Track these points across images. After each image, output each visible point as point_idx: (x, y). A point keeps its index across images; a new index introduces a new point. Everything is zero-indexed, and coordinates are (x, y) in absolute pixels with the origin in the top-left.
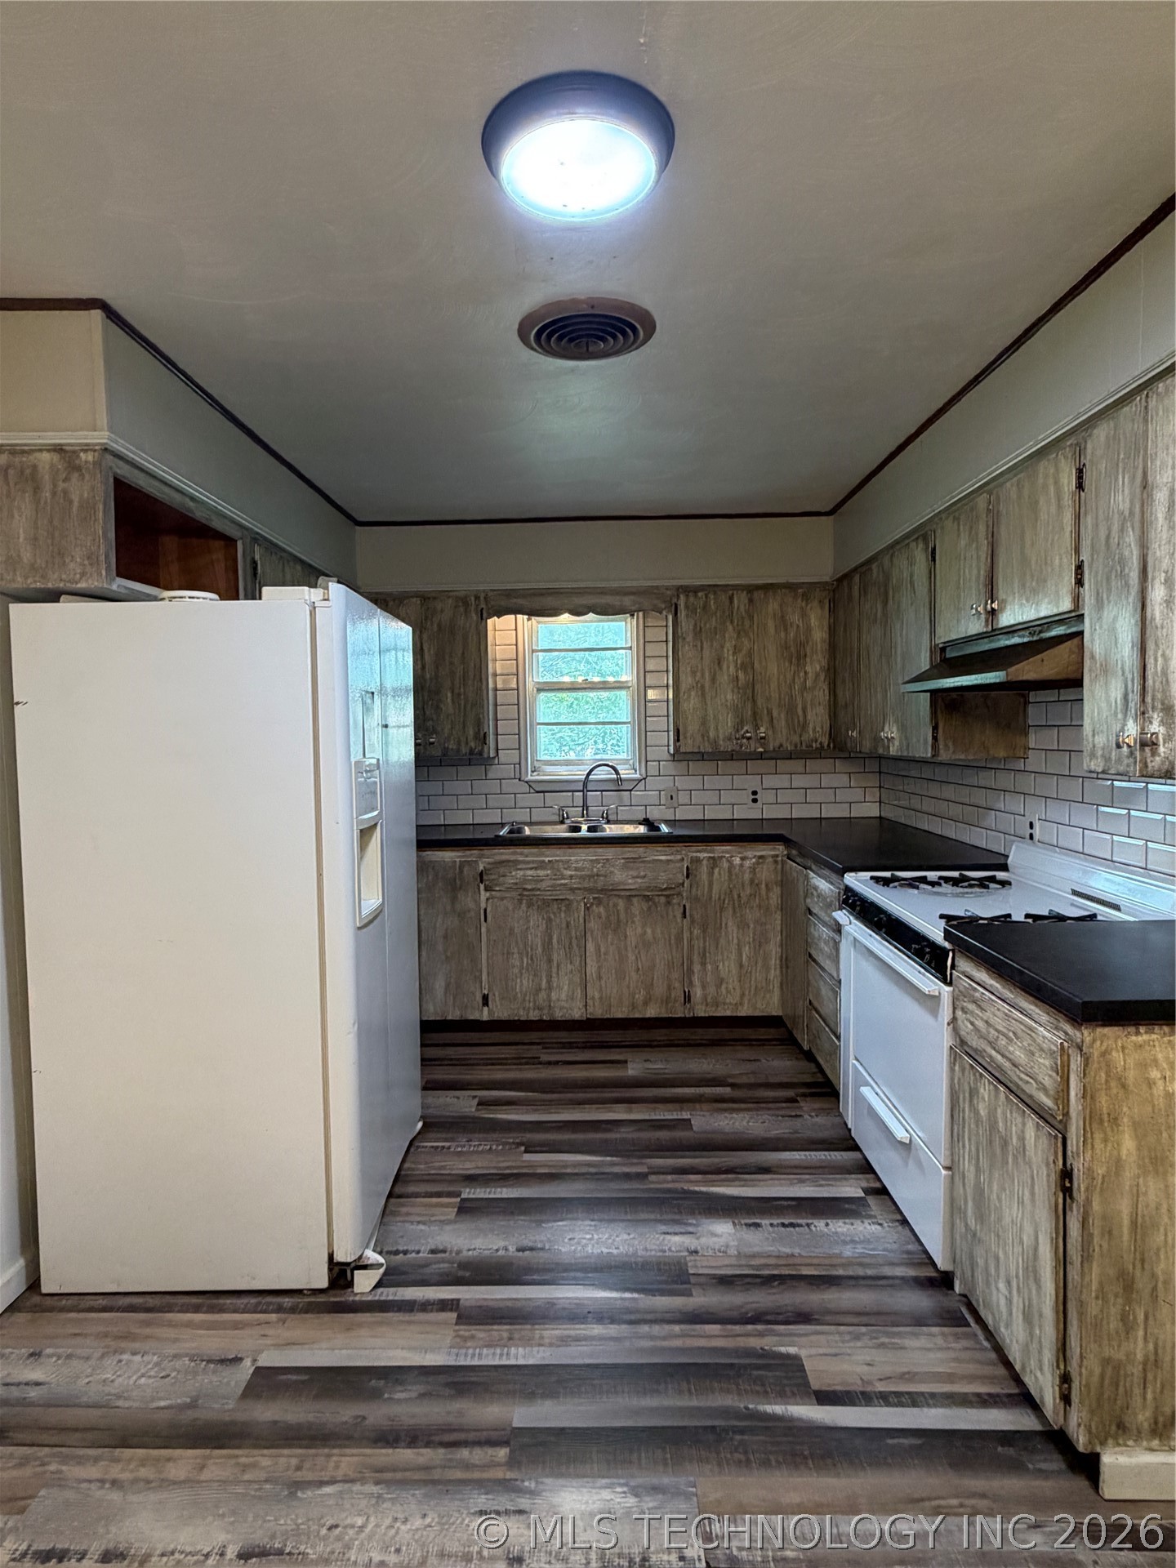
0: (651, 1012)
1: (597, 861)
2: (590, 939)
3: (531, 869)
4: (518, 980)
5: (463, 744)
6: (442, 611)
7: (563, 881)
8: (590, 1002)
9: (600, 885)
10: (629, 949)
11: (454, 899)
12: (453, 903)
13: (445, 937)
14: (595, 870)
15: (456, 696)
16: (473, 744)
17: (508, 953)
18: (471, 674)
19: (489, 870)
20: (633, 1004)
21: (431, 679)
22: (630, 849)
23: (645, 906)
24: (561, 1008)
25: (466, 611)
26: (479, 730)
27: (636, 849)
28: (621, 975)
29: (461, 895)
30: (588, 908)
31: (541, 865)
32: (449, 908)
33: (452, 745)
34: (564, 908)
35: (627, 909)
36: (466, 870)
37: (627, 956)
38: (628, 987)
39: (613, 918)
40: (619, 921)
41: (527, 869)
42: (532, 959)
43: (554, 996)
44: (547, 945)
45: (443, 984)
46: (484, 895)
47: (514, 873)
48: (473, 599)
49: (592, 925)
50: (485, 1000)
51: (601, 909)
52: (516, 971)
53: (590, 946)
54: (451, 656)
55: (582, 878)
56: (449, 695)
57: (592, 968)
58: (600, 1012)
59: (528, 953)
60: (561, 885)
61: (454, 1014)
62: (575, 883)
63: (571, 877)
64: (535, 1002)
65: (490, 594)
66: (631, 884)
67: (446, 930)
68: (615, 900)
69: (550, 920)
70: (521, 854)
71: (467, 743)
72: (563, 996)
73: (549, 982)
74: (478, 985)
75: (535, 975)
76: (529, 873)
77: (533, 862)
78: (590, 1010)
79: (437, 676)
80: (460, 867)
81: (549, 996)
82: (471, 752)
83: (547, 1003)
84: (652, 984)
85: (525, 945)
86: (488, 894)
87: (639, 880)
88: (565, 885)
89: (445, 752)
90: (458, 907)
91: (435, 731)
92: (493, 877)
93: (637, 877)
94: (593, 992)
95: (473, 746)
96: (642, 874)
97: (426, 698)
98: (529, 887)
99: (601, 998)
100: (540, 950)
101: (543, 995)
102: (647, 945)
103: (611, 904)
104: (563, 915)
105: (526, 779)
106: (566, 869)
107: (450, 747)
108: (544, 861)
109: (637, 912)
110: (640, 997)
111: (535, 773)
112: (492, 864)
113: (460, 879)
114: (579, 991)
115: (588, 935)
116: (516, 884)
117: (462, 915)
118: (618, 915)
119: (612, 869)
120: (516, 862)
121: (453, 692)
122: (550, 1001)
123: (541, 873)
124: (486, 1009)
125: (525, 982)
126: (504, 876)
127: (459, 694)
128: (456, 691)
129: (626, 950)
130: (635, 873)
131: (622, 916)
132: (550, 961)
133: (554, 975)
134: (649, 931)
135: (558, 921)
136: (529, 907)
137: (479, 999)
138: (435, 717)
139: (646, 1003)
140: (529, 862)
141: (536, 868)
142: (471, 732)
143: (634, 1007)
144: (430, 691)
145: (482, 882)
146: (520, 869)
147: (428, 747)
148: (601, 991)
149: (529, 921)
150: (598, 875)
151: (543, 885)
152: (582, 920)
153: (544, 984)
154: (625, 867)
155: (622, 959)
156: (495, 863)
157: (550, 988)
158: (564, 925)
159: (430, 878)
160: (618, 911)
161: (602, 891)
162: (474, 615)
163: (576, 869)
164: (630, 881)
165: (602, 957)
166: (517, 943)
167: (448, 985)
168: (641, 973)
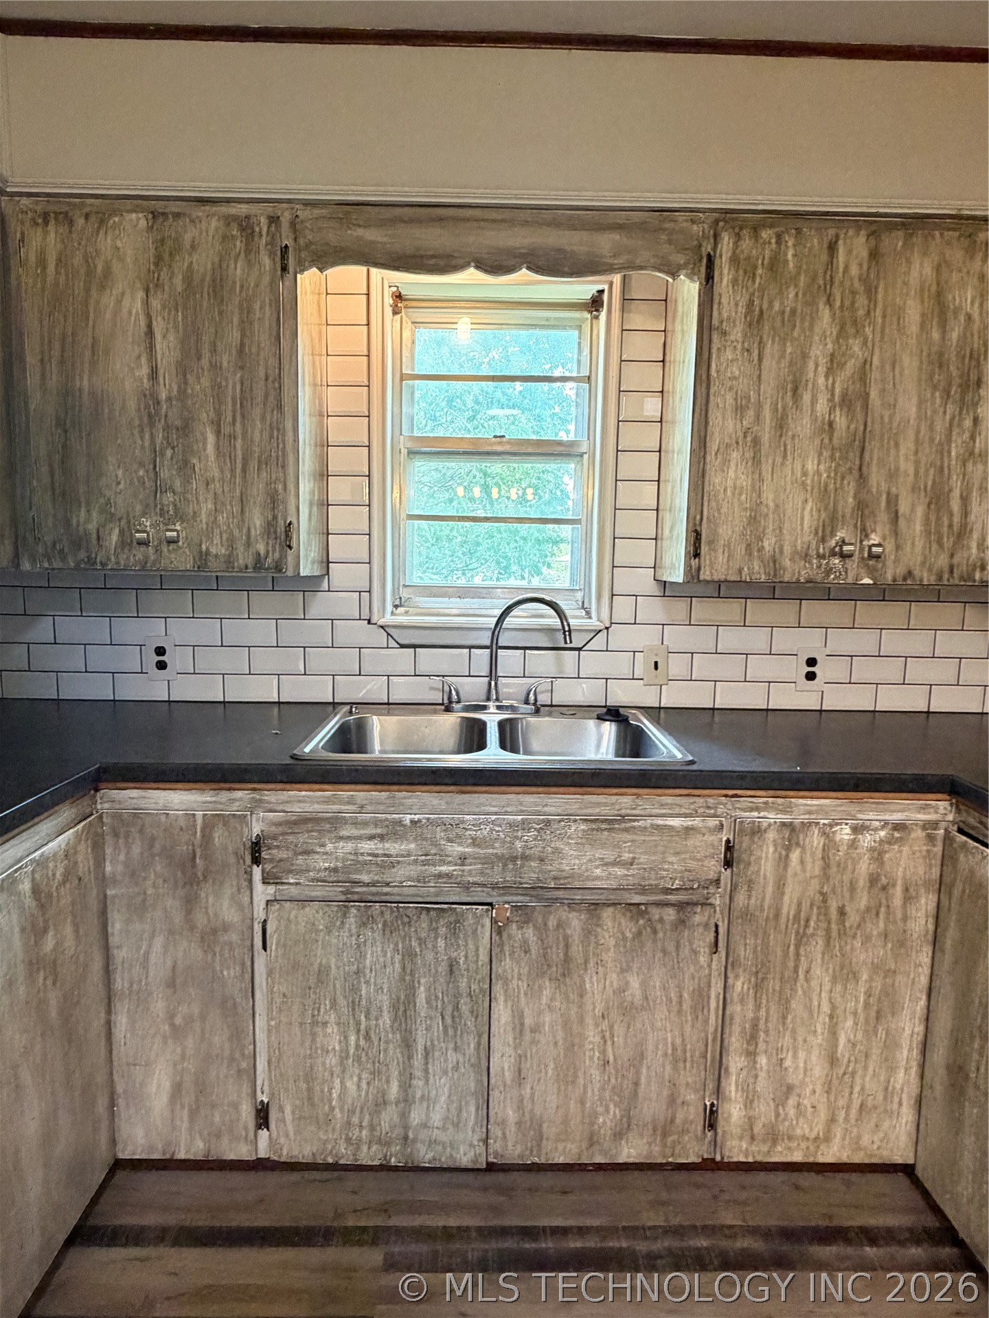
0: (629, 1152)
1: (525, 826)
2: (501, 999)
3: (371, 838)
4: (337, 1082)
5: (241, 549)
6: (193, 247)
7: (444, 869)
8: (496, 1131)
9: (530, 874)
10: (589, 1021)
11: (190, 903)
12: (189, 912)
13: (171, 984)
14: (518, 844)
15: (225, 440)
16: (261, 548)
17: (315, 1023)
18: (259, 394)
19: (274, 838)
20: (591, 1138)
21: (169, 399)
22: (601, 799)
23: (629, 928)
24: (432, 1143)
25: (248, 251)
26: (275, 517)
27: (614, 798)
28: (568, 1075)
29: (206, 893)
30: (499, 933)
31: (394, 831)
32: (178, 918)
33: (217, 548)
34: (442, 931)
35: (588, 933)
36: (219, 836)
37: (582, 1036)
38: (583, 1103)
39: (557, 955)
40: (567, 959)
41: (360, 838)
42: (367, 1037)
43: (416, 1117)
44: (403, 1009)
45: (167, 1085)
46: (262, 892)
47: (329, 847)
48: (263, 220)
49: (506, 965)
50: (263, 1116)
51: (530, 933)
52: (332, 1060)
53: (502, 1014)
54: (214, 350)
55: (488, 861)
56: (211, 438)
57: (503, 1061)
58: (519, 1150)
59: (358, 1023)
60: (440, 876)
61: (190, 1147)
62: (472, 874)
63: (463, 859)
64: (372, 1128)
65: (304, 214)
66: (597, 878)
67: (174, 968)
68: (563, 913)
69: (409, 954)
70: (350, 802)
71: (248, 544)
72: (436, 1118)
73: (406, 1086)
74: (246, 1089)
75: (375, 1073)
76: (367, 846)
77: (376, 823)
78: (496, 1146)
79: (183, 394)
80: (203, 830)
81: (404, 1115)
82: (259, 564)
83: (399, 1131)
84: (635, 1094)
85: (353, 1006)
86: (271, 889)
87: (619, 871)
88: (448, 876)
89: (203, 558)
90: (200, 920)
91: (179, 516)
92: (283, 854)
93: (615, 863)
94: (505, 1110)
95: (262, 552)
96: (627, 856)
97: (159, 440)
98: (365, 878)
99: (519, 1124)
100: (386, 1019)
101: (389, 1117)
102: (628, 1011)
103: (552, 922)
104: (441, 943)
105: (382, 622)
106: (450, 840)
107: (213, 550)
108: (400, 822)
109: (612, 942)
110: (607, 1120)
111: (400, 610)
112: (279, 824)
113: (205, 857)
114: (473, 1109)
115: (498, 988)
116: (335, 870)
117: (210, 937)
118: (567, 946)
119: (559, 844)
120: (336, 822)
121: (218, 433)
122: (406, 1127)
123: (393, 847)
124: (264, 1133)
125: (351, 1085)
126: (307, 852)
127: (232, 437)
128: (226, 430)
129: (581, 1021)
130: (610, 855)
131: (576, 950)
132: (407, 1044)
133: (418, 1073)
134: (635, 983)
135: (430, 956)
136: (364, 924)
137: (247, 1114)
138: (177, 484)
139: (619, 1135)
140: (365, 824)
141: (382, 837)
142: (257, 521)
143: (592, 1141)
144: (167, 428)
145: (256, 860)
146: (349, 838)
147: (165, 549)
148: (520, 1107)
149: (363, 956)
150: (525, 857)
151: (399, 873)
152: (484, 957)
153: (394, 1090)
154: (588, 839)
155: (572, 1046)
156: (288, 823)
157: (406, 1100)
158: (443, 968)
159: (136, 850)
160: (566, 938)
161: (536, 890)
162: (267, 261)
163: (475, 842)
164: (598, 872)
165: (528, 1037)
166: (334, 1003)
167: (177, 1089)
168: (613, 1071)
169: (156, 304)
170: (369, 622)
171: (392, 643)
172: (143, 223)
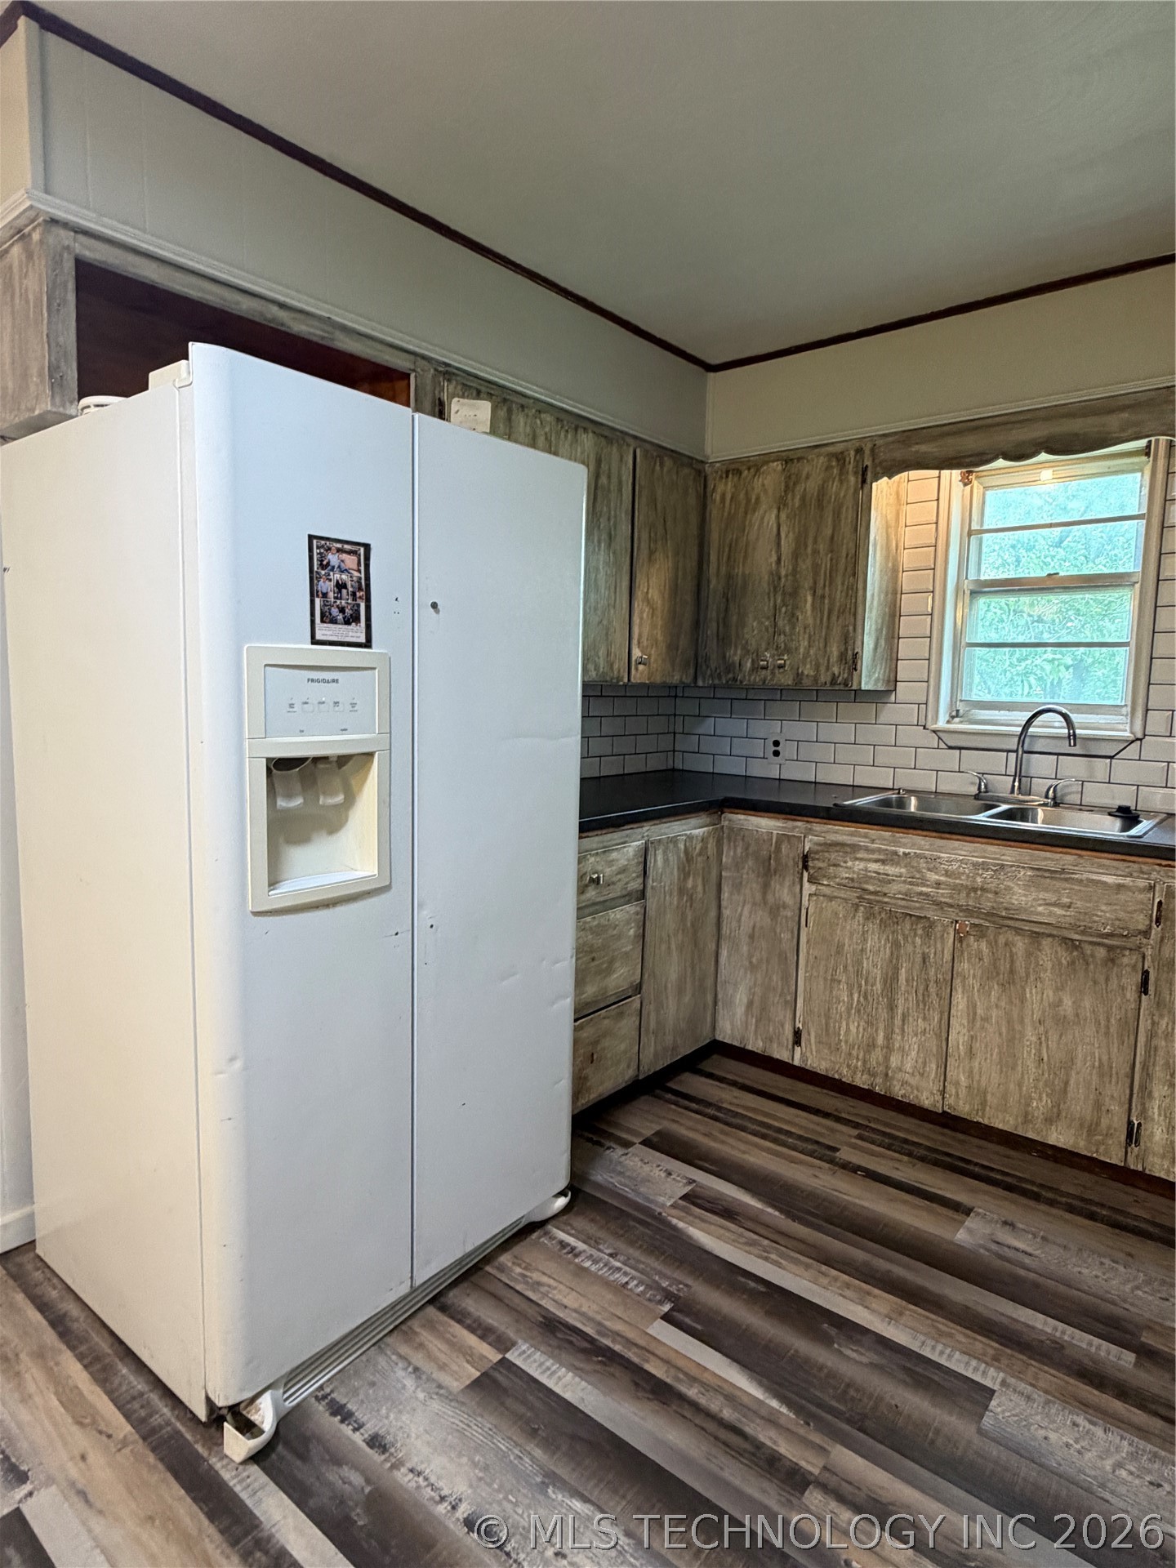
0: (1058, 1137)
1: (984, 866)
2: (960, 990)
3: (876, 861)
4: (844, 1023)
5: (823, 669)
6: (807, 477)
7: (924, 889)
8: (951, 1089)
9: (987, 905)
10: (1027, 1021)
11: (765, 887)
12: (764, 894)
13: (752, 937)
14: (979, 880)
15: (818, 598)
16: (836, 670)
17: (833, 980)
18: (842, 566)
19: (817, 852)
20: (1026, 1114)
21: (786, 576)
22: (1048, 855)
23: (1065, 957)
24: (904, 1083)
25: (841, 474)
26: (846, 649)
27: (1058, 856)
28: (1009, 1061)
29: (775, 883)
30: (961, 940)
31: (891, 858)
32: (758, 896)
33: (808, 670)
34: (920, 932)
35: (1029, 954)
36: (784, 848)
37: (1022, 1034)
38: (1020, 1085)
39: (1004, 966)
40: (1012, 971)
41: (869, 860)
42: (866, 998)
43: (894, 1061)
44: (891, 981)
45: (745, 1000)
46: (808, 888)
47: (850, 864)
48: (852, 453)
49: (964, 966)
50: (797, 1037)
51: (983, 945)
52: (842, 1008)
53: (960, 1001)
54: (815, 542)
55: (957, 889)
56: (809, 599)
57: (959, 1035)
58: (967, 1108)
59: (860, 986)
60: (921, 894)
61: (755, 1044)
62: (943, 895)
63: (938, 884)
64: (865, 1062)
65: (880, 442)
66: (1039, 914)
67: (754, 927)
68: (1011, 936)
69: (896, 945)
70: (866, 836)
71: (828, 668)
72: (908, 1067)
73: (888, 1038)
74: (789, 1015)
75: (869, 1023)
76: (873, 866)
77: (879, 851)
78: (950, 1100)
79: (795, 572)
80: (776, 842)
81: (887, 1059)
82: (833, 682)
83: (882, 1068)
84: (1065, 1091)
85: (858, 973)
86: (813, 888)
87: (1059, 911)
88: (927, 895)
89: (799, 677)
90: (770, 898)
91: (788, 650)
92: (820, 864)
93: (1055, 904)
94: (958, 1073)
95: (837, 673)
96: (1065, 900)
97: (779, 601)
98: (871, 888)
99: (969, 1087)
100: (878, 986)
101: (877, 1056)
102: (1062, 1022)
103: (1002, 940)
104: (918, 941)
105: (934, 727)
106: (929, 870)
107: (806, 673)
108: (896, 853)
109: (1049, 965)
110: (1041, 1105)
111: (957, 720)
112: (820, 845)
113: (776, 860)
114: (934, 1066)
115: (957, 982)
116: (852, 880)
117: (775, 911)
118: (1012, 962)
119: (1010, 884)
120: (855, 848)
121: (814, 594)
122: (887, 1067)
123: (891, 870)
124: (798, 1050)
125: (853, 1029)
126: (834, 865)
127: (823, 597)
128: (819, 592)
129: (1022, 1022)
130: (1051, 897)
131: (1020, 964)
132: (892, 1007)
133: (897, 1031)
134: (1068, 1002)
135: (910, 949)
136: (868, 919)
137: (788, 1032)
138: (787, 629)
139: (1049, 1121)
140: (873, 851)
141: (883, 862)
142: (835, 651)
143: (1027, 1118)
144: (784, 594)
145: (805, 867)
146: (861, 859)
147: (777, 671)
148: (970, 1075)
149: (865, 940)
150: (983, 889)
151: (894, 888)
152: (947, 957)
153: (880, 1040)
154: (1031, 883)
155: (1013, 1040)
156: (825, 844)
157: (888, 1048)
158: (919, 959)
159: (739, 850)
160: (1012, 956)
161: (990, 915)
162: (852, 479)
163: (947, 873)
164: (1040, 909)
165: (978, 1024)
166: (845, 967)
167: (750, 1004)
168: (1046, 1067)
169: (783, 516)
170: (925, 728)
171: (942, 745)
172: (780, 467)
